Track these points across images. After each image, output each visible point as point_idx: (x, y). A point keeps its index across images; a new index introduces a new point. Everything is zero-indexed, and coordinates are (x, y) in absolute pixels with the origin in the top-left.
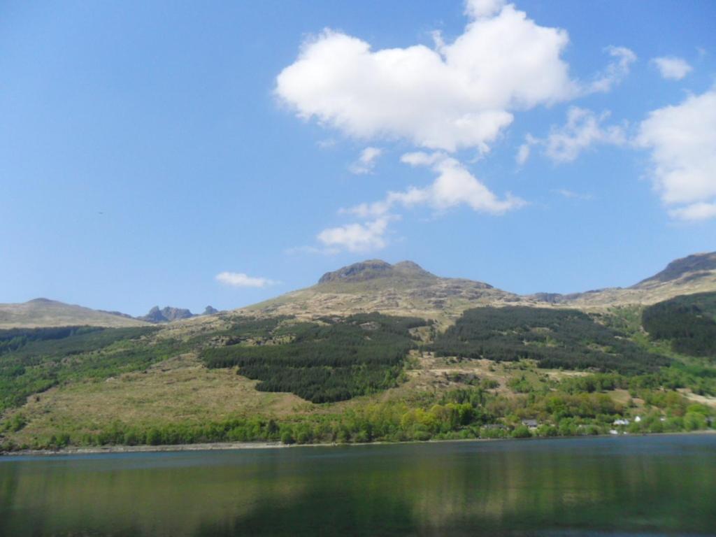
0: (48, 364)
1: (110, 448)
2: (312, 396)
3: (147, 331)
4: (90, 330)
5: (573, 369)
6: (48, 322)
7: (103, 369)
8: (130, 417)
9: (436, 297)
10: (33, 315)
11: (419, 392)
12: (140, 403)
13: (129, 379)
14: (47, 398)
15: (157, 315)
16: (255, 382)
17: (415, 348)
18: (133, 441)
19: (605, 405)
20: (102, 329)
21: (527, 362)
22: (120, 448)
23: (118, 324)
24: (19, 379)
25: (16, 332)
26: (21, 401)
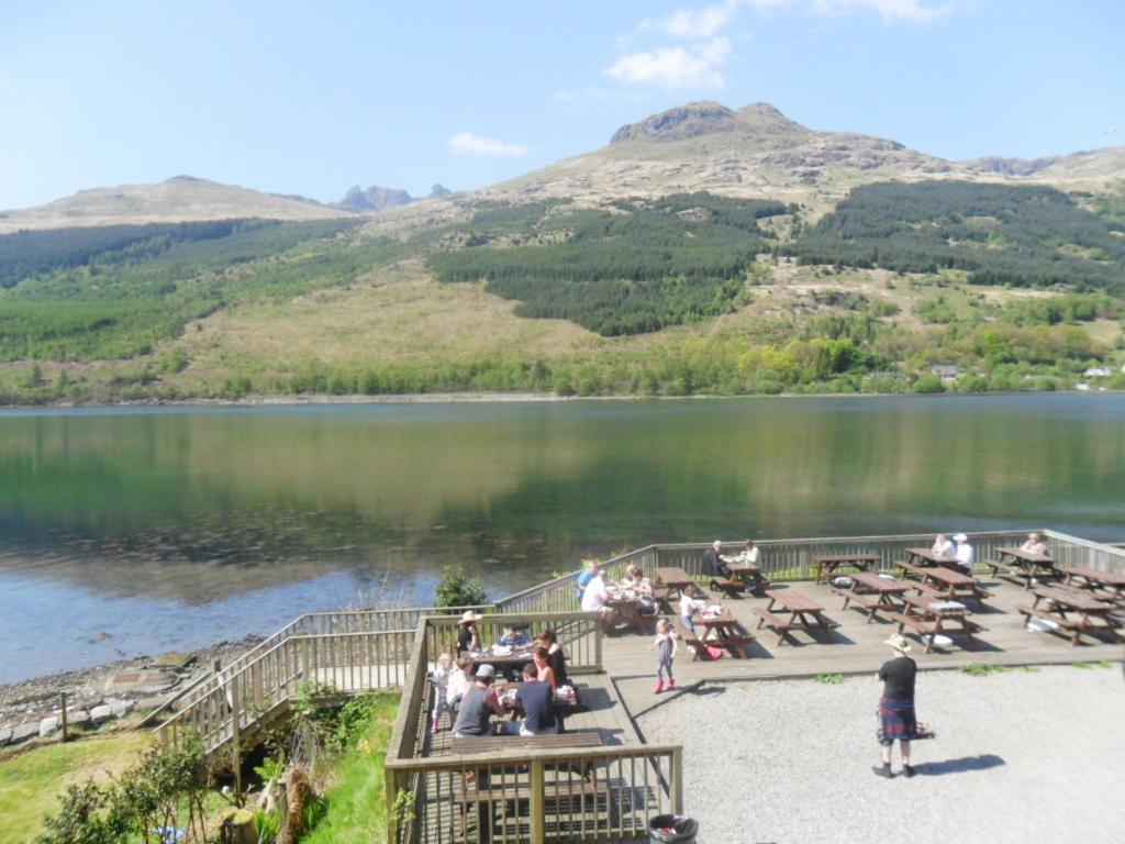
0: (207, 277)
1: (306, 398)
2: (600, 325)
3: (345, 225)
4: (260, 225)
5: (1028, 287)
6: (198, 212)
7: (284, 284)
8: (332, 355)
9: (806, 165)
10: (174, 203)
11: (769, 320)
12: (344, 334)
13: (325, 299)
14: (213, 324)
15: (357, 200)
16: (514, 303)
17: (766, 250)
18: (339, 389)
19: (1074, 344)
20: (277, 223)
21: (951, 274)
22: (323, 399)
23: (300, 214)
24: (169, 298)
25: (154, 230)
26: (176, 331)
